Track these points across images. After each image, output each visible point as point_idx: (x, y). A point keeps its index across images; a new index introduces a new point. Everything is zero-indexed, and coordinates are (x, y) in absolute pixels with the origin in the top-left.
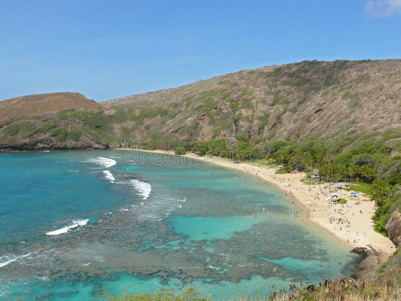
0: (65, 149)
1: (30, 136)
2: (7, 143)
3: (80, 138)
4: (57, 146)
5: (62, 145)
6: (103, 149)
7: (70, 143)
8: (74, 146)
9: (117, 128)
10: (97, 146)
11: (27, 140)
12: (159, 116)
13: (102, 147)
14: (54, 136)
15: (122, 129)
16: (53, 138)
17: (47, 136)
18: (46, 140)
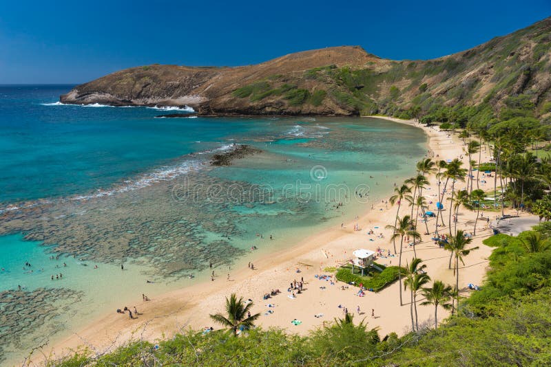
0: (298, 114)
1: (260, 99)
2: (233, 106)
3: (323, 102)
4: (287, 111)
5: (296, 109)
6: (346, 116)
7: (307, 107)
8: (312, 112)
9: (385, 88)
11: (255, 104)
12: (445, 71)
13: (345, 113)
14: (289, 98)
15: (392, 90)
18: (276, 104)
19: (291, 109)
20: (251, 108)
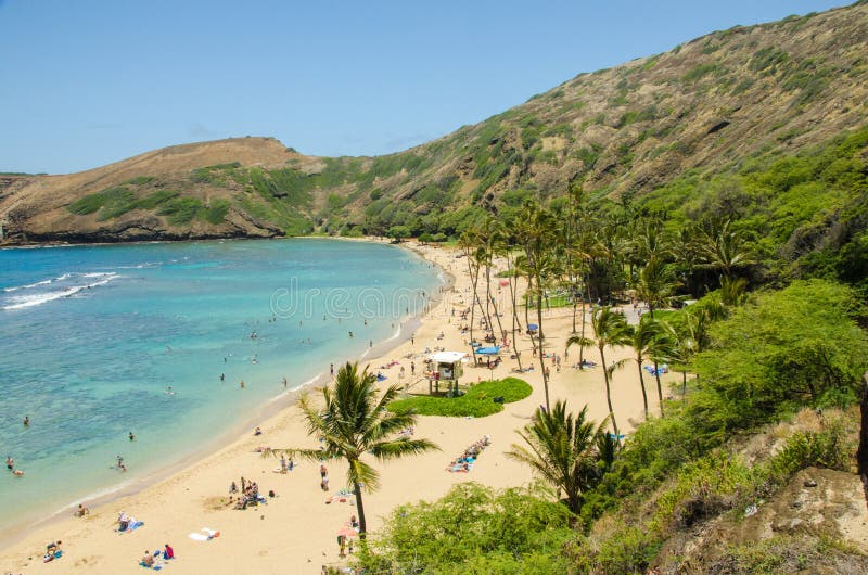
0: (185, 237)
1: (117, 215)
2: (68, 229)
3: (225, 217)
4: (168, 233)
5: (181, 230)
6: (265, 238)
7: (199, 226)
8: (209, 233)
9: (320, 197)
10: (255, 231)
11: (110, 223)
12: (403, 170)
13: (264, 233)
14: (169, 213)
15: (330, 199)
16: (163, 218)
17: (152, 213)
18: (148, 223)
19: (171, 230)
20: (102, 230)
